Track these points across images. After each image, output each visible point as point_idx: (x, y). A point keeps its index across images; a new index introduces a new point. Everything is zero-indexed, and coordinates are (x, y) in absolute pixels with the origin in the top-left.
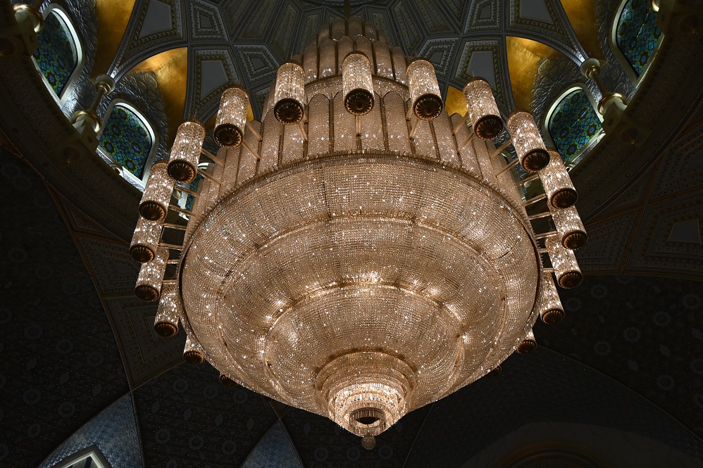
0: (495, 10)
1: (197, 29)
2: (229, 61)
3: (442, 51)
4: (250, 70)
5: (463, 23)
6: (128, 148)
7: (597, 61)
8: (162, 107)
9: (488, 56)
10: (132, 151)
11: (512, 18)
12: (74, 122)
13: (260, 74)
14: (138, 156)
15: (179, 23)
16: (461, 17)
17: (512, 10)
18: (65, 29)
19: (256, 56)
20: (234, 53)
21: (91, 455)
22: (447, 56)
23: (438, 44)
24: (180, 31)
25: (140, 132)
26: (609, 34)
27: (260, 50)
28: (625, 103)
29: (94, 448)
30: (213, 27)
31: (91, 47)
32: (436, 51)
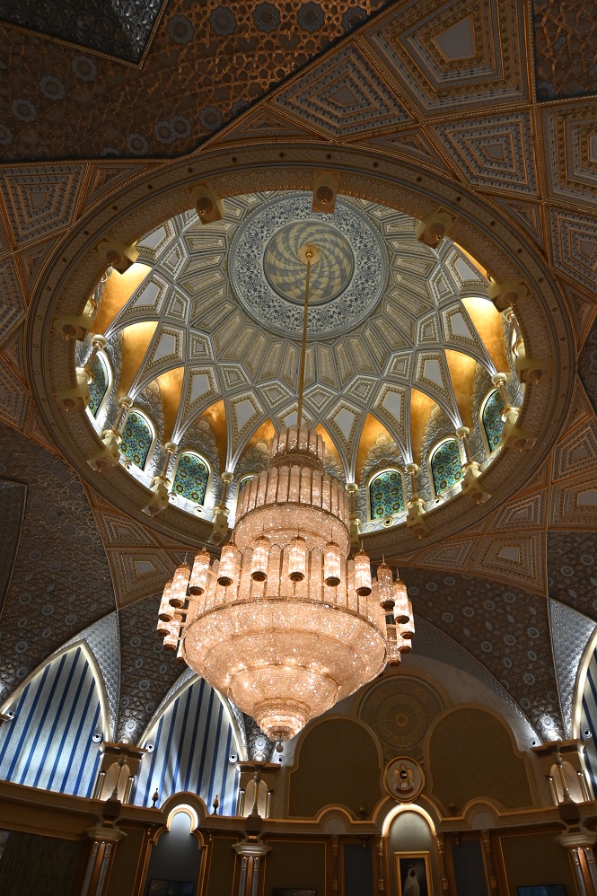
0: (407, 366)
1: (193, 352)
2: (213, 375)
3: (366, 385)
4: (227, 381)
5: (384, 369)
6: (135, 445)
7: (468, 429)
8: (161, 408)
9: (398, 397)
10: (138, 447)
11: (417, 375)
12: (104, 437)
13: (234, 385)
14: (142, 451)
15: (181, 349)
16: (383, 365)
17: (418, 370)
18: (102, 363)
19: (233, 372)
20: (217, 370)
21: (82, 646)
22: (370, 390)
23: (364, 379)
24: (181, 355)
25: (145, 431)
26: (479, 410)
27: (236, 367)
28: (479, 470)
29: (84, 641)
30: (205, 350)
31: (118, 371)
32: (362, 384)
